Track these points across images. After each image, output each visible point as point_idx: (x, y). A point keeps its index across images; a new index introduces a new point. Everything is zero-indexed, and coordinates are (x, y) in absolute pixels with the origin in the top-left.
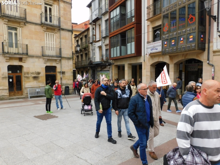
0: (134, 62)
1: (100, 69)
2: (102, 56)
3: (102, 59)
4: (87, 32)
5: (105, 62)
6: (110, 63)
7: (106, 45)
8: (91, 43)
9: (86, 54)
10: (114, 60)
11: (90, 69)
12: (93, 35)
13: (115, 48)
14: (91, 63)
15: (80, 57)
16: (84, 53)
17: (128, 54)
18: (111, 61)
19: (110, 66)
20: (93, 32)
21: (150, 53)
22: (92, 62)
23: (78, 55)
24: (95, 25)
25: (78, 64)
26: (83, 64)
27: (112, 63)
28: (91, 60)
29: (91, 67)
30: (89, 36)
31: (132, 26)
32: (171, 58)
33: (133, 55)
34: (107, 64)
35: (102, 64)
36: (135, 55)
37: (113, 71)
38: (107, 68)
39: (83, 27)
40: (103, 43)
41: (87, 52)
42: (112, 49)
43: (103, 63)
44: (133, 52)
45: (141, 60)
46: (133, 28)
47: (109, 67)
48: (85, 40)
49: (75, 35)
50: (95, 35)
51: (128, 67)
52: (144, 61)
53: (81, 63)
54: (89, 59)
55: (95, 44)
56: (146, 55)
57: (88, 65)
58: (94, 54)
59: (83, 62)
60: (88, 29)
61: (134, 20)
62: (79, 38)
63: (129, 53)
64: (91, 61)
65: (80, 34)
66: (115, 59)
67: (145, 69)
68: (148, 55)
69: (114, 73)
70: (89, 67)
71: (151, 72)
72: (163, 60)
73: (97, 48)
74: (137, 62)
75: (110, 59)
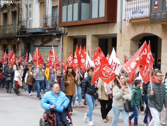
0: (103, 31)
1: (39, 43)
2: (46, 18)
3: (46, 24)
5: (50, 31)
6: (59, 32)
9: (14, 14)
10: (68, 27)
11: (21, 42)
13: (70, 6)
14: (23, 31)
15: (2, 17)
16: (10, 10)
17: (93, 17)
18: (62, 28)
19: (59, 37)
21: (130, 18)
22: (26, 29)
26: (7, 32)
27: (63, 32)
28: (24, 24)
29: (24, 39)
33: (102, 21)
34: (55, 34)
35: (45, 33)
36: (106, 21)
37: (65, 48)
38: (53, 40)
41: (16, 9)
42: (64, 8)
43: (47, 31)
44: (102, 14)
45: (115, 30)
47: (57, 39)
51: (93, 42)
52: (121, 32)
53: (4, 30)
56: (123, 21)
57: (18, 34)
58: (29, 14)
59: (8, 27)
63: (95, 15)
64: (24, 26)
66: (69, 25)
67: (121, 46)
68: (127, 22)
69: (67, 50)
70: (20, 37)
71: (132, 52)
72: (152, 31)
73: (36, 3)
74: (109, 33)
75: (60, 25)
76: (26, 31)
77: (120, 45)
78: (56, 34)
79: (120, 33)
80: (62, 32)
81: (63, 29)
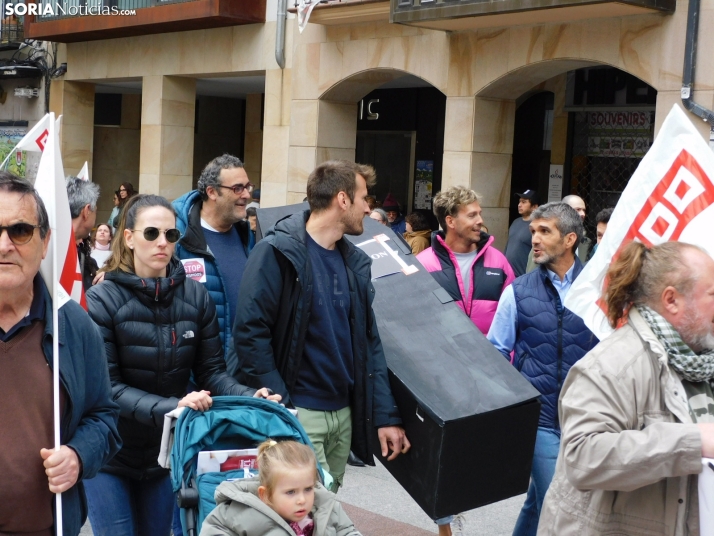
0: (208, 61)
6: (33, 63)
18: (45, 42)
19: (34, 86)
21: (316, 2)
27: (49, 60)
32: (462, 48)
34: (11, 71)
36: (216, 13)
38: (9, 99)
45: (259, 55)
47: (22, 92)
51: (169, 105)
52: (281, 61)
56: (291, 16)
66: (66, 30)
67: (281, 125)
68: (300, 20)
69: (65, 143)
71: (326, 153)
72: (406, 62)
74: (234, 70)
75: (32, 30)
77: (277, 123)
78: (16, 69)
79: (278, 67)
80: (44, 61)
81: (51, 51)
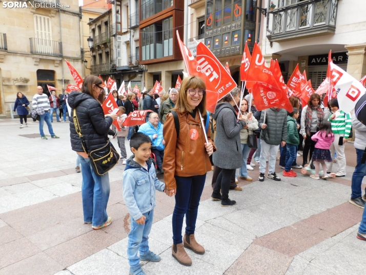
0: (173, 68)
3: (131, 63)
4: (108, 16)
5: (134, 68)
6: (141, 69)
7: (136, 41)
8: (114, 36)
9: (107, 54)
11: (114, 78)
12: (117, 23)
13: (148, 46)
14: (114, 69)
15: (98, 57)
16: (104, 51)
18: (144, 66)
19: (142, 74)
20: (117, 18)
22: (116, 67)
23: (94, 54)
24: (120, 5)
25: (95, 69)
27: (144, 69)
28: (115, 63)
29: (115, 75)
30: (111, 24)
31: (169, 14)
33: (171, 59)
35: (131, 70)
36: (174, 59)
37: (146, 82)
38: (137, 76)
39: (104, 7)
40: (132, 37)
41: (108, 50)
42: (144, 48)
44: (171, 53)
45: (182, 66)
46: (171, 16)
47: (140, 75)
48: (106, 30)
49: (90, 19)
50: (121, 23)
51: (166, 77)
53: (100, 68)
54: (111, 61)
55: (120, 38)
57: (110, 71)
58: (119, 54)
59: (103, 66)
60: (110, 12)
61: (172, 5)
62: (96, 25)
63: (166, 55)
64: (115, 65)
65: (97, 20)
66: (147, 63)
69: (148, 85)
70: (112, 74)
73: (123, 44)
74: (177, 70)
75: (141, 63)
76: (115, 70)
78: (138, 71)
